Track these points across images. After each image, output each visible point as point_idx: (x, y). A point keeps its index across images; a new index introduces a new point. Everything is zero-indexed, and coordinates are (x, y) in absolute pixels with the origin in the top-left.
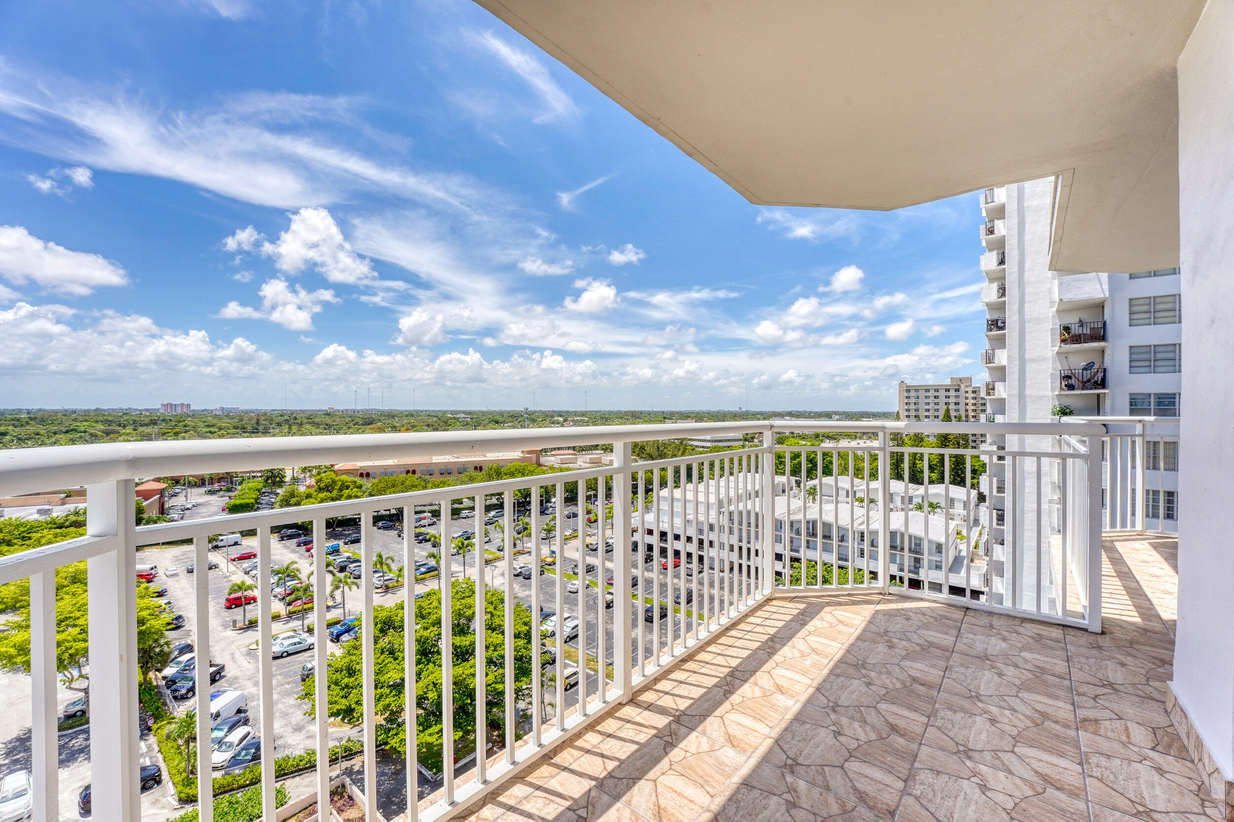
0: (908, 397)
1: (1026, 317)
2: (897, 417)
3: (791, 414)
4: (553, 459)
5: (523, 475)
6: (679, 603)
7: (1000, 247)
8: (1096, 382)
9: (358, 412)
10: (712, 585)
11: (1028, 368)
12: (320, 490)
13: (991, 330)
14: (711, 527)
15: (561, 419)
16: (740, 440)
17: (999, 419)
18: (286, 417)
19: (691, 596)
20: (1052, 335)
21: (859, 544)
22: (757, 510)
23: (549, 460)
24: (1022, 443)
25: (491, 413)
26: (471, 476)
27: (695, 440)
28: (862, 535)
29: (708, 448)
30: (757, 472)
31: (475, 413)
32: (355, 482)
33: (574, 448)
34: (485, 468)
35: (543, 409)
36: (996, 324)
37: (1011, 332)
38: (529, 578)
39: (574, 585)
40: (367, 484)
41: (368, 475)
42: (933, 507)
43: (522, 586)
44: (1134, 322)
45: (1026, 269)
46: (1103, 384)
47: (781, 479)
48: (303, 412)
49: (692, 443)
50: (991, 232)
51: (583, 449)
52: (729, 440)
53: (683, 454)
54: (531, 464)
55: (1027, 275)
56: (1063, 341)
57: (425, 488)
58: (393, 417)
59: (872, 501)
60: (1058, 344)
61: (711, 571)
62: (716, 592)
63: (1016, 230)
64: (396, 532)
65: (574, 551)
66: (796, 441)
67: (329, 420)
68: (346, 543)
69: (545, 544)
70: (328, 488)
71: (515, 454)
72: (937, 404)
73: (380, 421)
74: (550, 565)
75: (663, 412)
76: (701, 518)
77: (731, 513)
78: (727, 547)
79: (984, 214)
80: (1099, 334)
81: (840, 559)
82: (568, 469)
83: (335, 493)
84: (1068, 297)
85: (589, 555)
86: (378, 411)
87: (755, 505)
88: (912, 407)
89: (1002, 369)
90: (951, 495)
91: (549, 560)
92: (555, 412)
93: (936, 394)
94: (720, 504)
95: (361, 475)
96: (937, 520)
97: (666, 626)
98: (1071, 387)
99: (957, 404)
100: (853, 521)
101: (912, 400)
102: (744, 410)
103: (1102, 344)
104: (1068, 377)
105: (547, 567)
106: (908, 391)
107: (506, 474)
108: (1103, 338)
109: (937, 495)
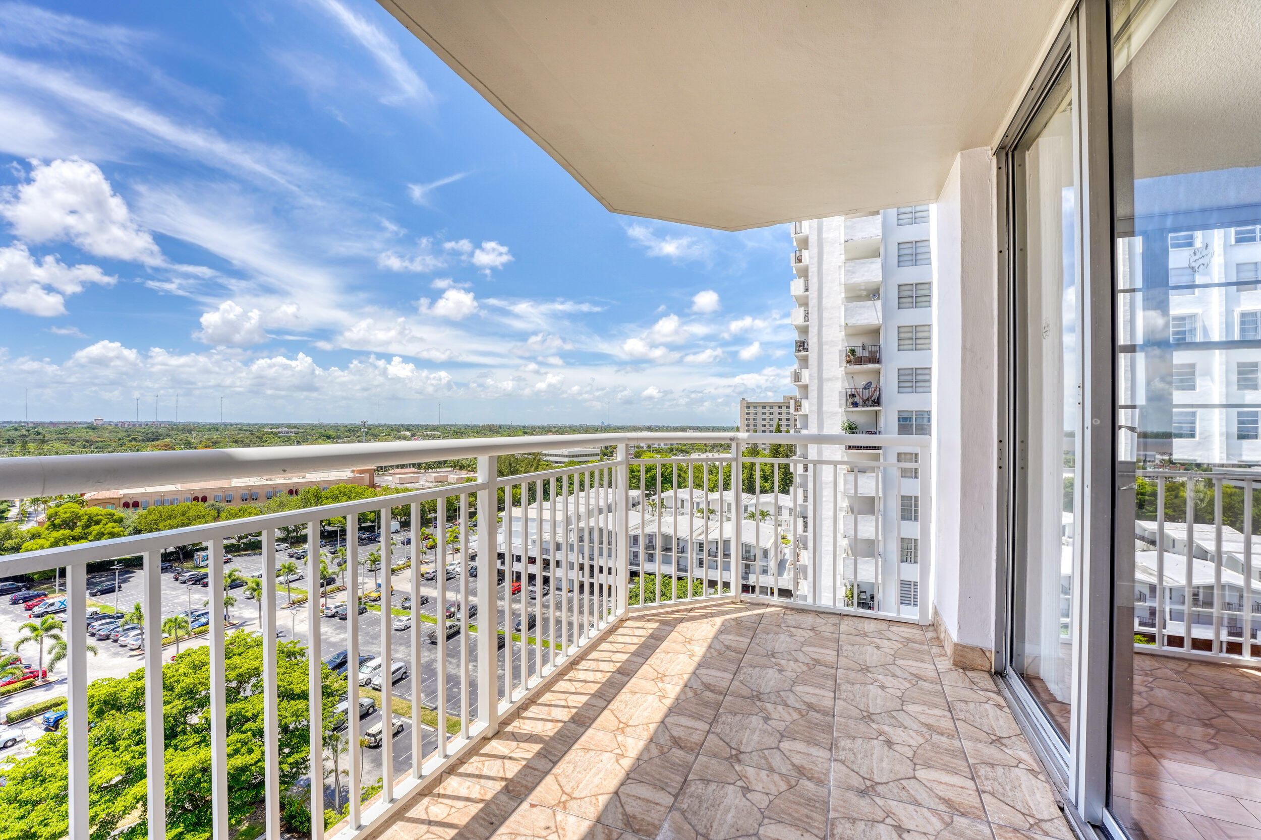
0: (748, 413)
1: (824, 340)
2: (738, 429)
3: (649, 429)
4: (390, 478)
5: (350, 498)
6: (519, 630)
7: (804, 273)
8: (874, 401)
9: (140, 425)
10: (558, 607)
11: (825, 387)
12: (55, 527)
13: (800, 351)
14: (558, 547)
15: (408, 434)
16: (598, 455)
17: (804, 432)
18: (24, 432)
19: (535, 621)
20: (840, 356)
21: (697, 554)
22: (610, 528)
23: (388, 480)
24: (820, 453)
25: (324, 426)
26: (281, 503)
27: (549, 455)
28: (701, 546)
29: (564, 463)
30: (610, 486)
31: (302, 426)
32: (112, 515)
33: (419, 466)
34: (301, 492)
35: (388, 423)
36: (802, 346)
37: (812, 354)
38: (345, 619)
39: (402, 621)
40: (132, 517)
41: (136, 505)
42: (764, 514)
43: (335, 630)
44: (902, 347)
45: (824, 296)
46: (877, 402)
47: (634, 493)
48: (54, 424)
49: (548, 458)
50: (799, 260)
51: (429, 466)
52: (586, 455)
53: (536, 469)
54: (360, 485)
55: (824, 301)
56: (848, 362)
57: (217, 518)
58: (190, 431)
59: (712, 512)
60: (844, 364)
61: (557, 592)
62: (564, 615)
63: (816, 259)
64: (173, 575)
65: (404, 583)
66: (652, 454)
67: (92, 435)
68: (94, 595)
69: (372, 576)
70: (70, 524)
71: (342, 474)
72: (771, 419)
73: (168, 436)
74: (375, 600)
75: (524, 427)
76: (547, 537)
77: (581, 530)
78: (576, 567)
79: (795, 244)
80: (875, 358)
81: (679, 570)
82: (408, 490)
83: (78, 531)
84: (852, 322)
85: (424, 585)
86: (169, 423)
87: (608, 522)
88: (751, 422)
89: (806, 387)
90: (780, 503)
91: (374, 595)
92: (402, 425)
93: (771, 410)
94: (568, 521)
95: (126, 505)
96: (767, 527)
97: (504, 657)
98: (855, 404)
99: (788, 419)
100: (692, 532)
101: (752, 416)
102: (606, 424)
103: (877, 366)
104: (853, 396)
105: (371, 603)
106: (748, 407)
107: (327, 498)
108: (878, 361)
109: (768, 503)
